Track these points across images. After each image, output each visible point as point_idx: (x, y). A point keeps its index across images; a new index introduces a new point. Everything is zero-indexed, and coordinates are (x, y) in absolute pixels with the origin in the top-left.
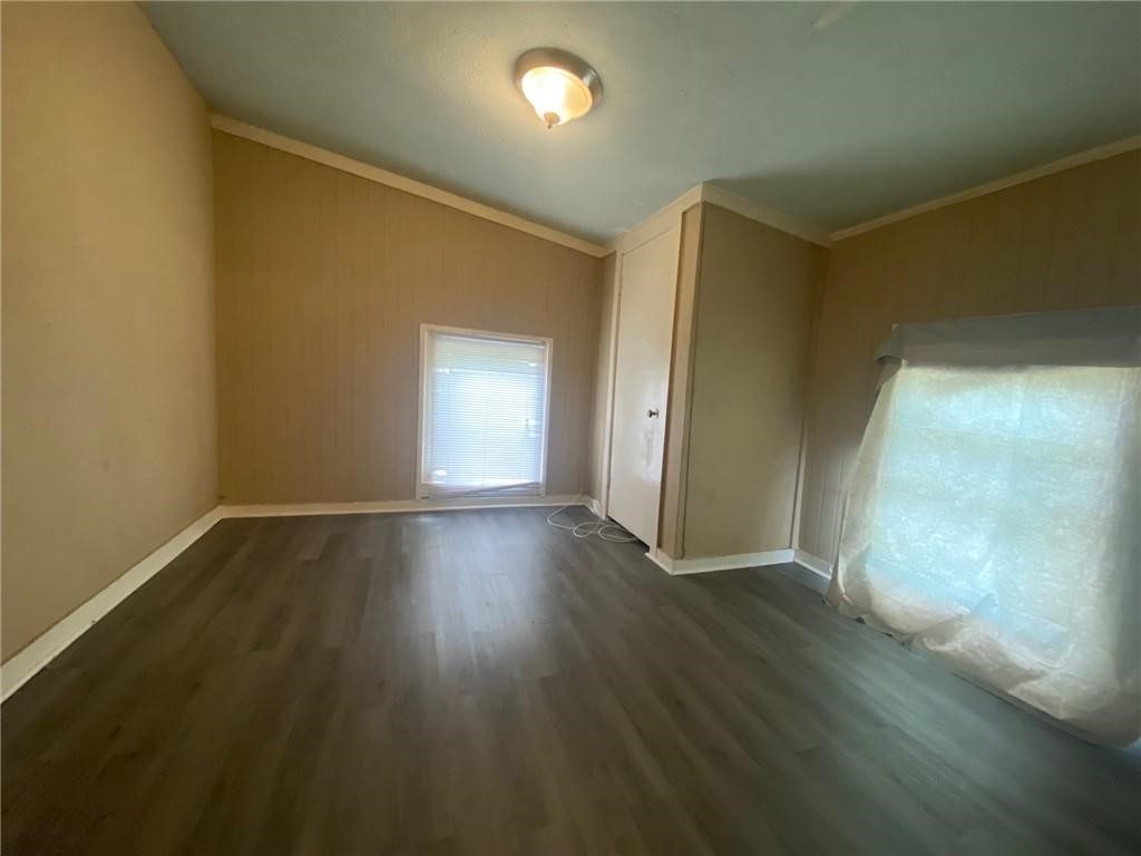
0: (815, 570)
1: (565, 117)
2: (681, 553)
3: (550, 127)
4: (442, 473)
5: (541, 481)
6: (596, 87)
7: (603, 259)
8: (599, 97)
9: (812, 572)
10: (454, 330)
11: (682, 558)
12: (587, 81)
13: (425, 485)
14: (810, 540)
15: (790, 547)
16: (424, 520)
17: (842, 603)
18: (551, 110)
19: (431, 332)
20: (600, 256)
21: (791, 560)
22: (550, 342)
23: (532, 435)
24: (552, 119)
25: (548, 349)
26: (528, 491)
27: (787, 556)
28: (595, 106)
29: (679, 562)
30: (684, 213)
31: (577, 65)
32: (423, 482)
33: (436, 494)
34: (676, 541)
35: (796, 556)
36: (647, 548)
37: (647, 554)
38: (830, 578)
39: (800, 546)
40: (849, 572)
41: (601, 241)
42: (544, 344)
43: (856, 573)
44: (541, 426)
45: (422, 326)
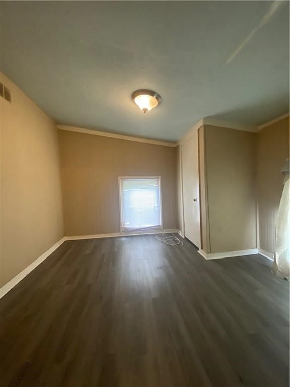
0: (268, 257)
1: (149, 109)
2: (210, 251)
3: (145, 113)
4: (128, 223)
5: (161, 224)
6: (158, 97)
7: (175, 148)
8: (160, 100)
9: (265, 258)
10: (128, 177)
11: (211, 253)
12: (155, 97)
13: (123, 228)
14: (264, 245)
15: (256, 248)
16: (123, 239)
17: (278, 272)
18: (145, 108)
19: (122, 179)
20: (175, 146)
21: (257, 253)
22: (160, 177)
23: (156, 209)
24: (145, 110)
25: (159, 180)
26: (156, 228)
27: (256, 252)
28: (159, 103)
29: (210, 255)
30: (199, 130)
31: (151, 93)
32: (123, 227)
33: (127, 231)
34: (207, 246)
35: (259, 252)
36: (198, 249)
37: (198, 251)
38: (273, 260)
39: (260, 247)
40: (280, 258)
41: (174, 142)
42: (157, 178)
43: (283, 259)
44: (159, 206)
45: (119, 178)
